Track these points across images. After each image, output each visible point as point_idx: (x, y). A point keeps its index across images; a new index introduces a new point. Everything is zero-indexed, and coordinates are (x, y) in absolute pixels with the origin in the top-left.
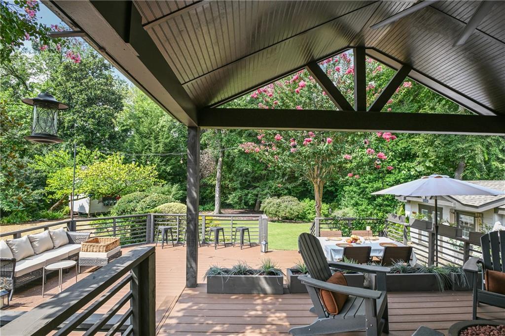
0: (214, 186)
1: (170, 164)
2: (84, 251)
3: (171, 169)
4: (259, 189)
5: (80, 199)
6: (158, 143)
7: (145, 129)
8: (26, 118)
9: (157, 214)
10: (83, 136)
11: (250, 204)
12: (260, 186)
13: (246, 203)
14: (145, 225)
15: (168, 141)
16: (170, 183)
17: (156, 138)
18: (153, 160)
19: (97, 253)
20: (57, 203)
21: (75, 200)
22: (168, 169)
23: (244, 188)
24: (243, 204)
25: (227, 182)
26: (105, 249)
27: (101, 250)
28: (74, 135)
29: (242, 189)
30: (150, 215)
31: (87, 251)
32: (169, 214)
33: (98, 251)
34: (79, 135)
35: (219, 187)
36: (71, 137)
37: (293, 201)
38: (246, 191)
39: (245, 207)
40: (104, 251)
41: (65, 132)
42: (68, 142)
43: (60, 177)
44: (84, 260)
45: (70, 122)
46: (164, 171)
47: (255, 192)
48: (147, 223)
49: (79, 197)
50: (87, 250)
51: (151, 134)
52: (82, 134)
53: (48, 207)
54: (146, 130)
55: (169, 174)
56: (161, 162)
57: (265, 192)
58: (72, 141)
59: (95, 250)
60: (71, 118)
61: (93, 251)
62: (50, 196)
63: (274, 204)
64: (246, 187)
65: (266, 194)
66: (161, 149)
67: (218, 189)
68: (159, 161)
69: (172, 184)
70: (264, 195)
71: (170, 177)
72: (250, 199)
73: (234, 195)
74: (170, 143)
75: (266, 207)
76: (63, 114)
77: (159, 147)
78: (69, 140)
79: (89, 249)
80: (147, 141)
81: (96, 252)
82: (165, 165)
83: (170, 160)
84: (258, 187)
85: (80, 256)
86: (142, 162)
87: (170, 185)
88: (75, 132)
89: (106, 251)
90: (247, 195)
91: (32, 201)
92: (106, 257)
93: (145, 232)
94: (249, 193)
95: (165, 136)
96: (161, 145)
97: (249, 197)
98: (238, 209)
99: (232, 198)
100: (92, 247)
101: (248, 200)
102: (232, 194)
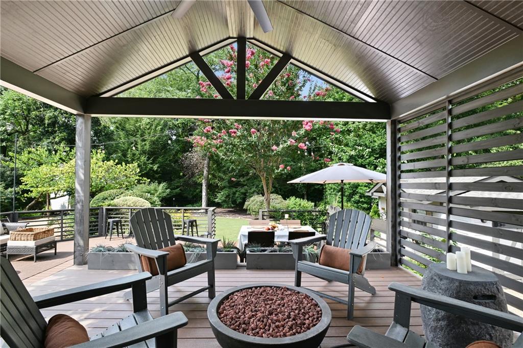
0: (201, 185)
1: (157, 162)
2: (13, 240)
3: (158, 167)
4: (246, 187)
5: (58, 197)
6: (145, 140)
7: (131, 126)
8: (4, 115)
9: (110, 207)
10: (65, 134)
11: (238, 202)
12: (248, 185)
13: (234, 202)
14: (97, 218)
15: (155, 138)
16: (157, 181)
17: (142, 135)
18: (139, 158)
19: (25, 242)
20: (33, 202)
21: (53, 198)
22: (155, 167)
23: (233, 187)
24: (231, 202)
25: (217, 180)
26: (32, 238)
27: (29, 238)
28: (55, 132)
29: (230, 187)
30: (103, 208)
31: (15, 240)
32: (123, 207)
33: (26, 239)
34: (61, 133)
35: (206, 186)
36: (53, 134)
37: (277, 199)
38: (234, 190)
39: (232, 206)
40: (32, 240)
41: (46, 129)
42: (50, 140)
43: (35, 175)
44: (12, 248)
45: (50, 119)
46: (151, 169)
47: (243, 190)
48: (99, 216)
49: (57, 196)
50: (15, 238)
51: (138, 131)
52: (64, 131)
53: (23, 206)
54: (132, 128)
55: (156, 172)
56: (148, 160)
57: (252, 190)
58: (54, 138)
59: (22, 238)
60: (51, 114)
61: (21, 240)
62: (26, 195)
63: (257, 202)
64: (235, 185)
65: (253, 193)
66: (147, 147)
67: (205, 187)
68: (146, 159)
69: (159, 183)
70: (252, 193)
71: (157, 176)
72: (238, 197)
73: (222, 193)
74: (157, 140)
75: (249, 204)
76: (44, 111)
77: (145, 145)
78: (51, 137)
79: (17, 238)
80: (133, 139)
81: (24, 240)
82: (151, 164)
83: (158, 158)
84: (246, 185)
85: (8, 245)
86: (128, 160)
87: (157, 184)
88: (57, 129)
89: (34, 240)
90: (234, 193)
91: (5, 199)
92: (34, 245)
93: (97, 225)
94: (237, 191)
95: (152, 134)
96: (147, 143)
97: (237, 195)
98: (226, 207)
99: (220, 197)
100: (20, 236)
101: (235, 198)
102: (220, 193)
